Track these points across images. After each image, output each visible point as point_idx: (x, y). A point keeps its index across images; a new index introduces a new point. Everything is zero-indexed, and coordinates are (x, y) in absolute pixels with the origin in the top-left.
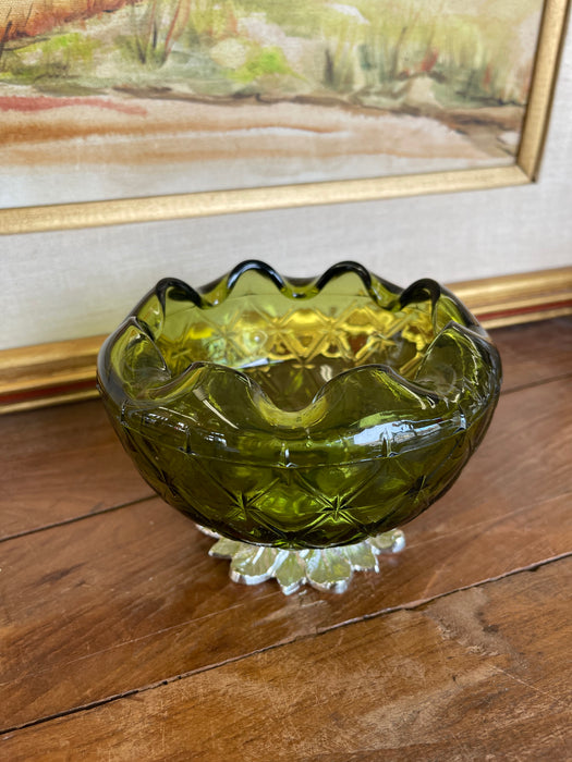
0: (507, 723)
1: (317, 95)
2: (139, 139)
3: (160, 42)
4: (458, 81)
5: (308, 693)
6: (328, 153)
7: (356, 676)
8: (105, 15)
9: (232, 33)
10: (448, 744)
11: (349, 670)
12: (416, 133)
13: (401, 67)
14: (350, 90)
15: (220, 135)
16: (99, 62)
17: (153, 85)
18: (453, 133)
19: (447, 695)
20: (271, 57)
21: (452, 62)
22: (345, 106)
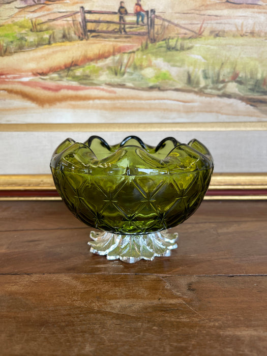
1: (184, 88)
2: (113, 102)
3: (123, 69)
4: (249, 84)
5: (93, 289)
6: (189, 111)
7: (117, 288)
8: (104, 59)
9: (150, 65)
10: (140, 318)
12: (230, 105)
13: (221, 78)
14: (198, 87)
15: (143, 102)
16: (101, 75)
17: (119, 83)
18: (248, 106)
19: (152, 303)
20: (165, 74)
21: (246, 77)
22: (196, 93)
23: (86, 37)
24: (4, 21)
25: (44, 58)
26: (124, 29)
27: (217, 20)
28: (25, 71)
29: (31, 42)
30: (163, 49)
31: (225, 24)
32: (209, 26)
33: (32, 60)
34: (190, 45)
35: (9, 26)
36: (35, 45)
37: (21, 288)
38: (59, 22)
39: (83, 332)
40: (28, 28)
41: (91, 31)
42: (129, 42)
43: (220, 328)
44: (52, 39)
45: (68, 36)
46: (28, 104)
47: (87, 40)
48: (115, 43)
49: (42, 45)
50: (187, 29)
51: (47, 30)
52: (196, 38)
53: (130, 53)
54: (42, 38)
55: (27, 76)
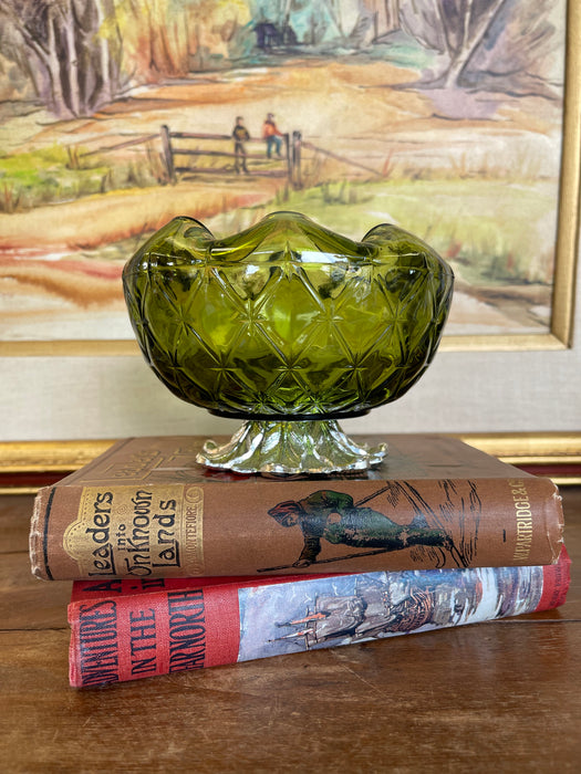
4: (482, 265)
8: (206, 219)
18: (482, 305)
19: (292, 673)
21: (475, 251)
23: (173, 180)
24: (13, 148)
25: (92, 217)
26: (244, 165)
27: (415, 149)
28: (53, 242)
29: (67, 188)
30: (318, 202)
31: (431, 156)
32: (402, 160)
33: (68, 221)
34: (367, 194)
35: (24, 157)
36: (74, 193)
37: (45, 654)
38: (122, 152)
39: (163, 724)
40: (62, 162)
41: (182, 170)
42: (252, 188)
43: (413, 711)
44: (107, 183)
45: (138, 178)
46: (58, 302)
47: (174, 185)
48: (226, 191)
49: (89, 193)
50: (362, 167)
51: (98, 166)
52: (377, 181)
53: (256, 208)
54: (88, 182)
55: (57, 251)
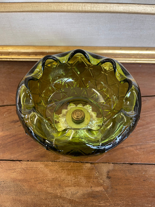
0: (97, 204)
5: (57, 177)
11: (68, 175)
19: (87, 191)
37: (18, 175)
